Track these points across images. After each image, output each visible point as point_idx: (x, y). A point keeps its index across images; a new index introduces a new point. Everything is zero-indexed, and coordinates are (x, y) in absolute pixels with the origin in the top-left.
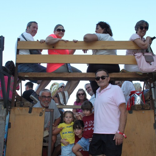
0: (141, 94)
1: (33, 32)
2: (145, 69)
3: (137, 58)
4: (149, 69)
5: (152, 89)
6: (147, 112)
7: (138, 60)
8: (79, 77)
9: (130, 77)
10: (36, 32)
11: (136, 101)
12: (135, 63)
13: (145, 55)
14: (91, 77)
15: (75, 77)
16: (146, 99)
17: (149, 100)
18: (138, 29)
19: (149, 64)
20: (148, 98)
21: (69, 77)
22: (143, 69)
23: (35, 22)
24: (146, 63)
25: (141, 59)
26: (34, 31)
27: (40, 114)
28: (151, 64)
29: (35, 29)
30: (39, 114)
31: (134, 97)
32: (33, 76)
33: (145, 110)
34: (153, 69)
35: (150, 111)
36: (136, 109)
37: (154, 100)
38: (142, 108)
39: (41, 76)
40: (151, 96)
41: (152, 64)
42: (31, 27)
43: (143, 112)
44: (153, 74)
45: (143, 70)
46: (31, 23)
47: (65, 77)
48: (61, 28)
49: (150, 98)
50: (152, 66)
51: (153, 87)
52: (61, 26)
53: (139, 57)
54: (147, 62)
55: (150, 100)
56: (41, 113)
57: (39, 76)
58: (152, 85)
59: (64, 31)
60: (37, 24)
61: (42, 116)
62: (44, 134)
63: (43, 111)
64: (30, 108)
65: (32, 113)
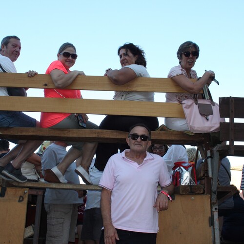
0: (192, 167)
1: (12, 53)
2: (198, 127)
3: (185, 108)
4: (205, 127)
5: (209, 160)
6: (198, 198)
7: (187, 112)
8: (87, 136)
9: (173, 139)
10: (19, 54)
11: (183, 179)
12: (182, 116)
13: (199, 102)
14: (108, 137)
15: (81, 136)
16: (199, 176)
17: (204, 177)
18: (181, 56)
19: (204, 118)
20: (202, 174)
21: (71, 136)
22: (194, 127)
23: (15, 37)
24: (199, 116)
25: (192, 110)
26: (15, 52)
27: (20, 198)
28: (208, 120)
29: (16, 48)
30: (18, 199)
31: (179, 172)
32: (9, 134)
33: (196, 194)
34: (211, 127)
35: (204, 196)
36: (181, 193)
37: (211, 178)
38: (190, 190)
39: (24, 134)
40: (207, 171)
41: (210, 119)
42: (10, 45)
43: (193, 198)
44: (212, 135)
45: (195, 129)
46: (8, 38)
47: (65, 136)
48: (71, 51)
49: (206, 175)
50: (209, 122)
51: (211, 157)
52: (71, 48)
53: (189, 107)
54: (201, 114)
55: (204, 179)
56: (21, 196)
57: (19, 134)
58: (209, 154)
59: (75, 56)
60: (19, 39)
61: (22, 202)
62: (25, 234)
63: (25, 193)
64: (3, 188)
65: (5, 197)
